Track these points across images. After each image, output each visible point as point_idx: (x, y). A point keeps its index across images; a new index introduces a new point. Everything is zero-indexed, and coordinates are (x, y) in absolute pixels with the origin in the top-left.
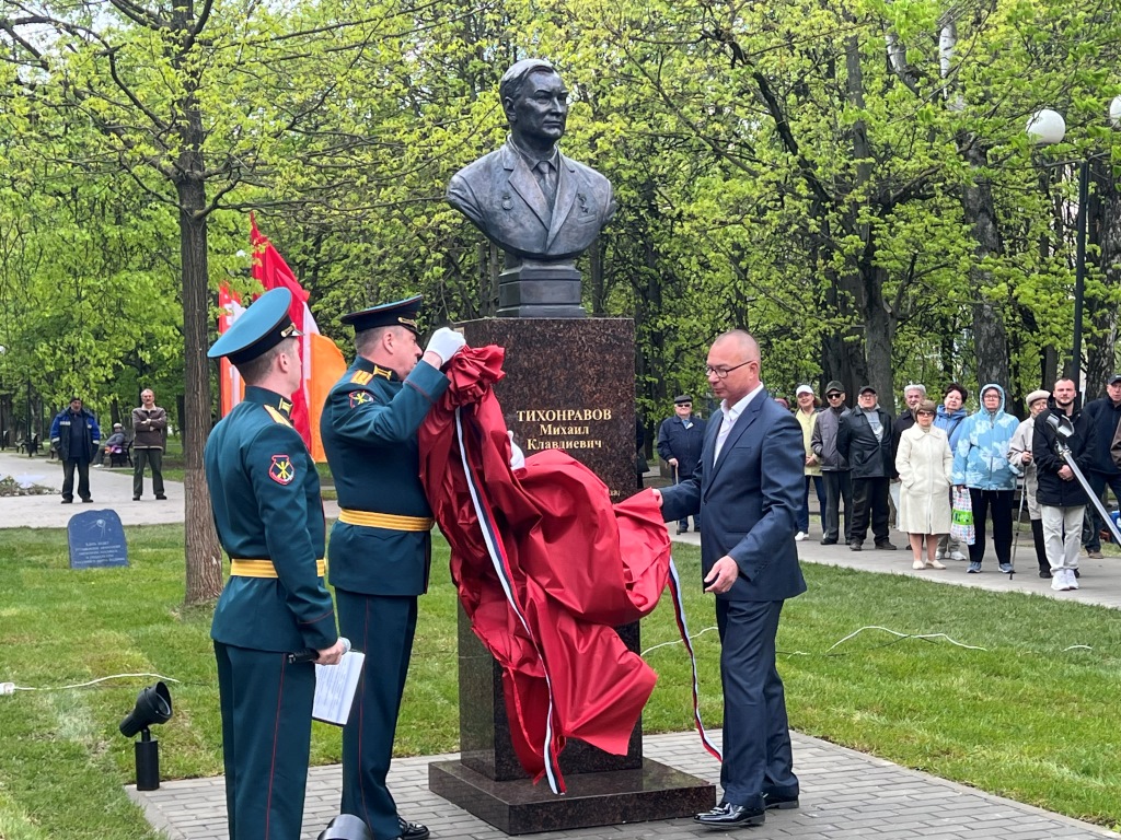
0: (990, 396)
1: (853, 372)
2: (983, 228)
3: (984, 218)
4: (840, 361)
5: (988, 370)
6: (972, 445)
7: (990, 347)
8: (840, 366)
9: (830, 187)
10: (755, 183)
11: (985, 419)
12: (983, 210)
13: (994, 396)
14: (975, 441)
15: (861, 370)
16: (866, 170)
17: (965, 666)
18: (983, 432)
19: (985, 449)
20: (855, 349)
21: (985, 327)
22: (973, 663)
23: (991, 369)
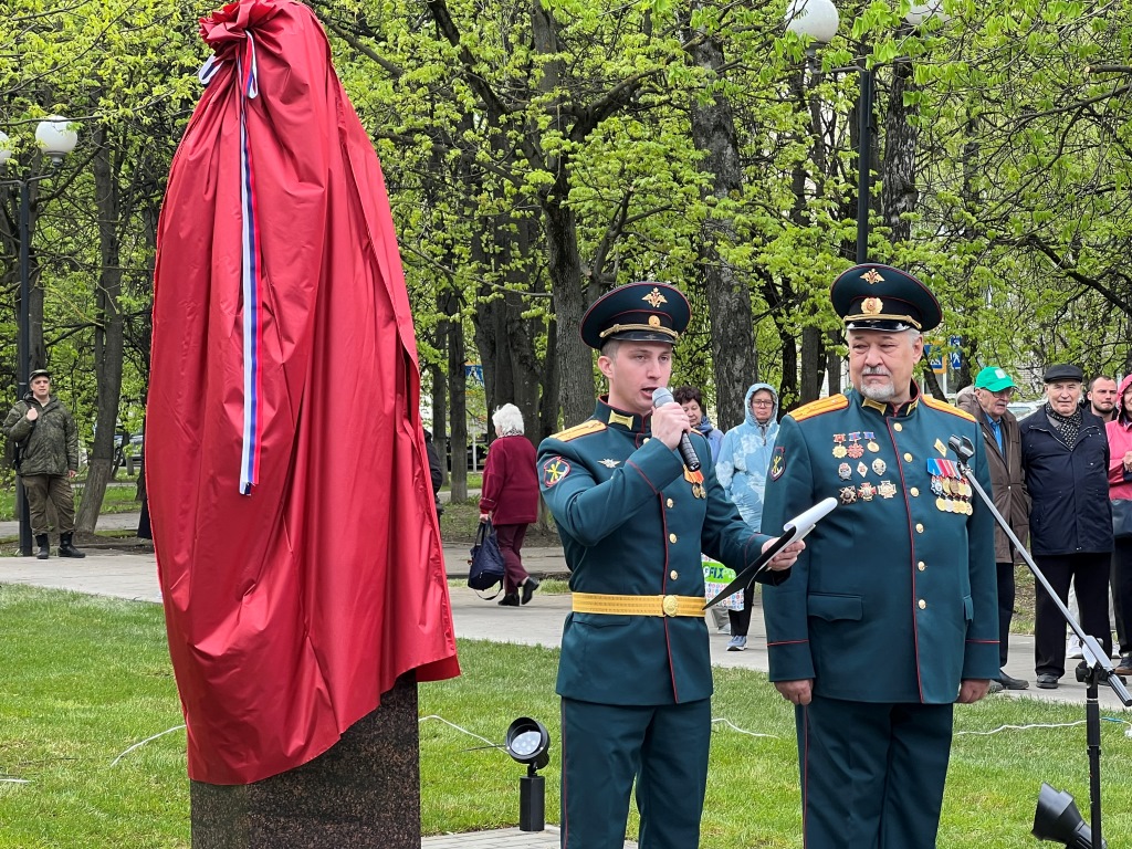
0: (760, 401)
1: (515, 359)
2: (720, 154)
3: (719, 140)
4: (493, 344)
5: (729, 361)
6: (736, 470)
7: (731, 328)
8: (494, 350)
9: (503, 90)
10: (396, 84)
11: (754, 433)
12: (719, 127)
13: (765, 402)
14: (741, 464)
15: (526, 357)
16: (558, 71)
17: (760, 754)
18: (753, 451)
19: (757, 474)
20: (517, 324)
21: (724, 297)
22: (769, 751)
23: (733, 358)
